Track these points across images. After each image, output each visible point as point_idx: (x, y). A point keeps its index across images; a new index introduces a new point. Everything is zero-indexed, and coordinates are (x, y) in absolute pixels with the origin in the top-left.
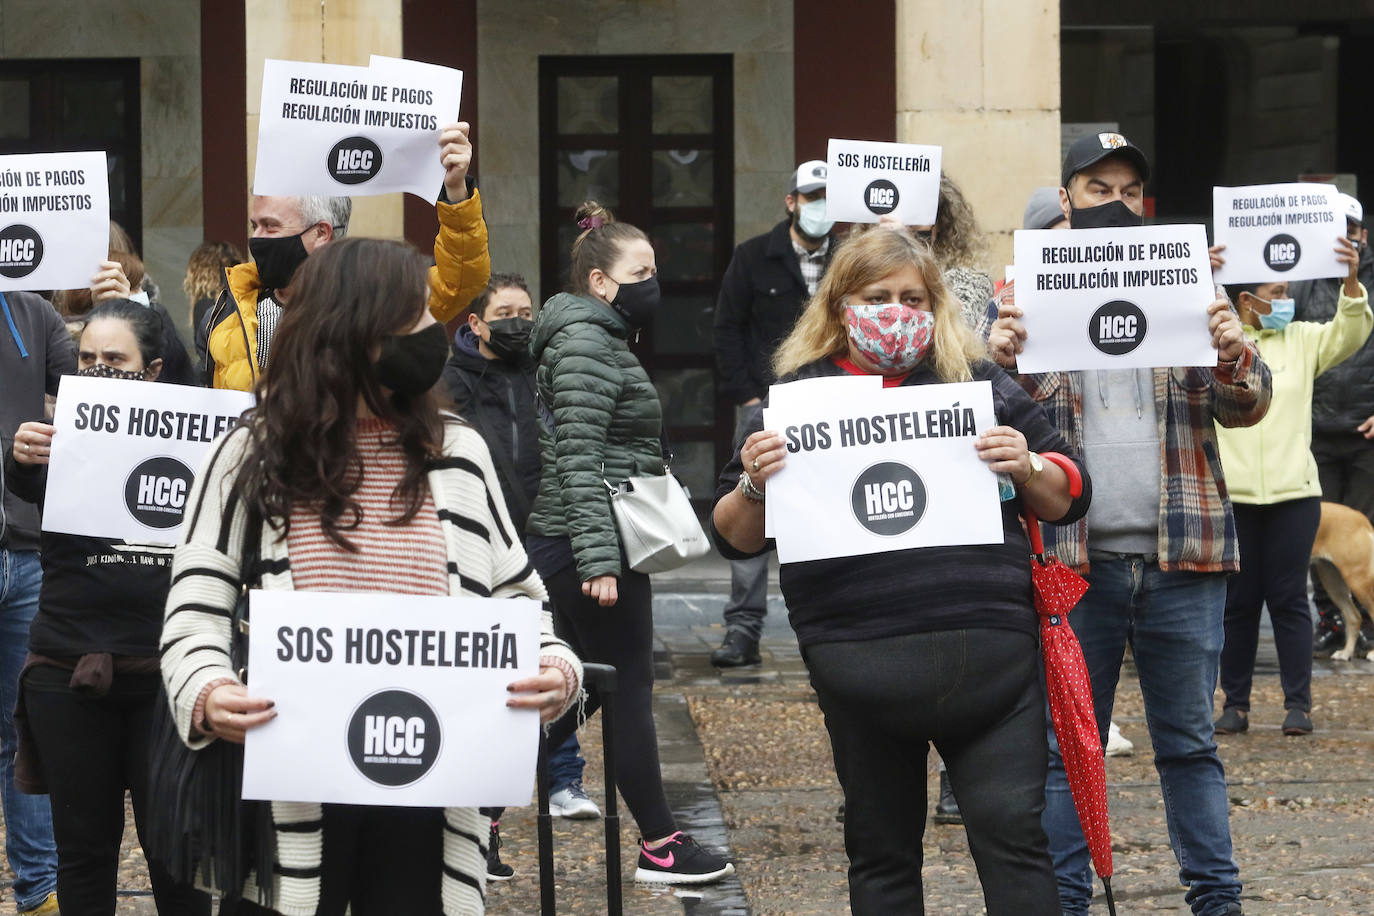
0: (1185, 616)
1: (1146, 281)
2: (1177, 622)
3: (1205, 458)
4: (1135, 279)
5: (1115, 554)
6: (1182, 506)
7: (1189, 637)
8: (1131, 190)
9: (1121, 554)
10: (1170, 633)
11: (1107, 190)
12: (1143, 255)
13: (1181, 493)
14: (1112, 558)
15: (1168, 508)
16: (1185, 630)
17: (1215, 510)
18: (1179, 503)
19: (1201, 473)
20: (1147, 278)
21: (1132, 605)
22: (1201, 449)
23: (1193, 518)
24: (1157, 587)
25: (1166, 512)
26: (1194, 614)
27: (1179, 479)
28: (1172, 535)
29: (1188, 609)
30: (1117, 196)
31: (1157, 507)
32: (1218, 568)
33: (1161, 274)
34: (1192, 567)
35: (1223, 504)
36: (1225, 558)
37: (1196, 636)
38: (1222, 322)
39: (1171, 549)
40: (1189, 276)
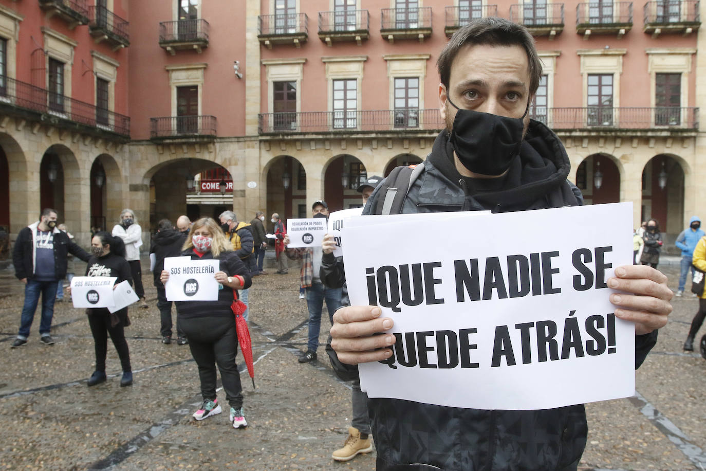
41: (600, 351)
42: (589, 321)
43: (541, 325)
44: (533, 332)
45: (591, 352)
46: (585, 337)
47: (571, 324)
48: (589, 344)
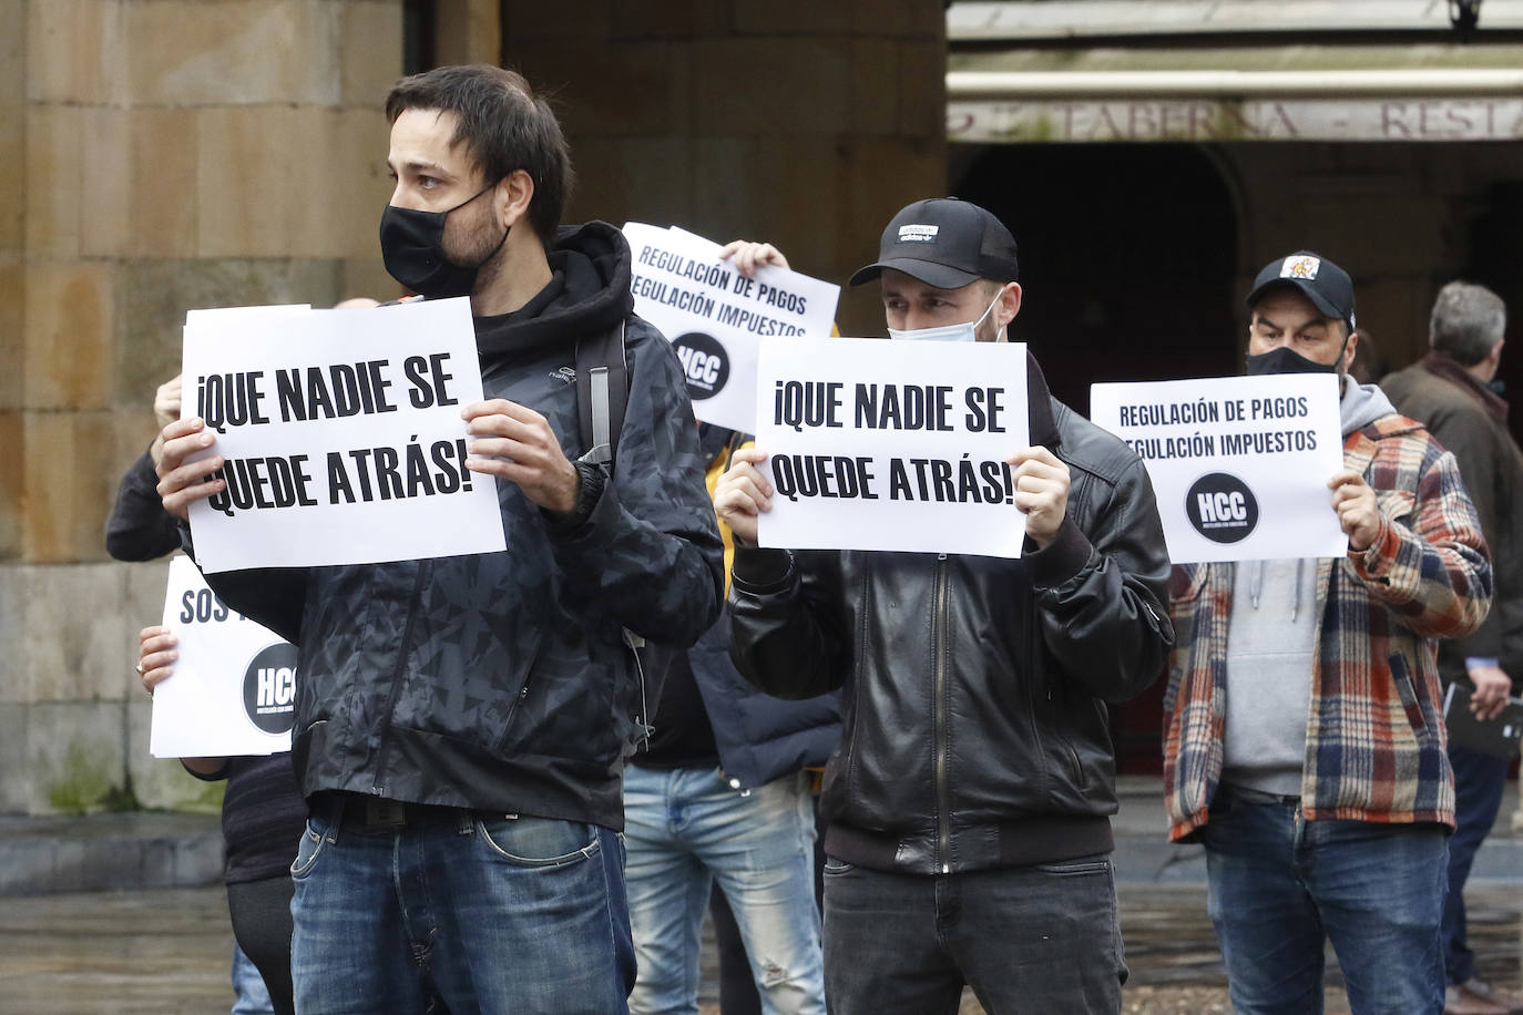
0: (1363, 878)
1: (1248, 447)
2: (1354, 886)
3: (1391, 676)
4: (1235, 444)
5: (1273, 796)
6: (1339, 737)
7: (1370, 906)
8: (1309, 332)
9: (1280, 795)
10: (1345, 902)
11: (1277, 333)
12: (1242, 414)
13: (1340, 719)
14: (1272, 801)
15: (1320, 739)
16: (1365, 897)
17: (1403, 743)
18: (1336, 731)
19: (1380, 692)
20: (1250, 444)
21: (1296, 863)
22: (1384, 664)
23: (1357, 754)
24: (1324, 840)
25: (1315, 743)
26: (1380, 876)
27: (1338, 702)
28: (1321, 773)
29: (1371, 869)
30: (1286, 342)
31: (1303, 736)
32: (1408, 818)
33: (1267, 438)
34: (1357, 816)
35: (1418, 736)
36: (1421, 805)
37: (1378, 904)
38: (1345, 500)
39: (1320, 790)
40: (1305, 441)
41: (453, 488)
42: (436, 448)
43: (379, 453)
44: (370, 461)
45: (444, 490)
46: (434, 469)
47: (414, 452)
48: (439, 478)
